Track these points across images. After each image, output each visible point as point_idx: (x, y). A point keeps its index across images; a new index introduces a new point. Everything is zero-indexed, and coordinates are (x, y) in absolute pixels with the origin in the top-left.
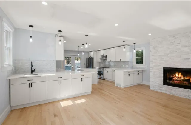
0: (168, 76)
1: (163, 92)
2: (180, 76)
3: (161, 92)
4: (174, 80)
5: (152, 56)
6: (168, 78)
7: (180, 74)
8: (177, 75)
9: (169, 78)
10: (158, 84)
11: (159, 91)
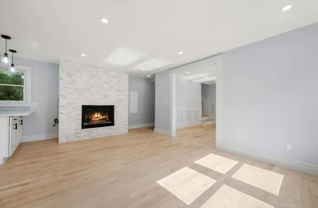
0: (86, 118)
1: (82, 139)
2: (99, 115)
3: (79, 139)
4: (93, 121)
5: (65, 87)
6: (86, 120)
7: (99, 114)
8: (96, 115)
9: (88, 119)
10: (75, 129)
11: (75, 139)
